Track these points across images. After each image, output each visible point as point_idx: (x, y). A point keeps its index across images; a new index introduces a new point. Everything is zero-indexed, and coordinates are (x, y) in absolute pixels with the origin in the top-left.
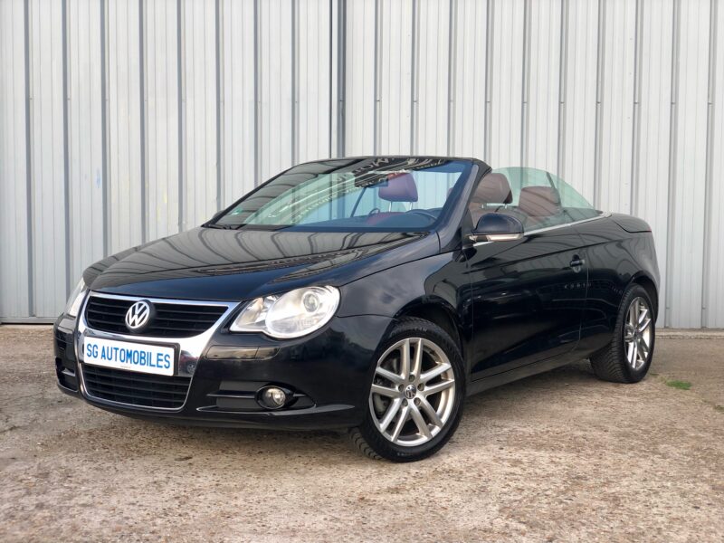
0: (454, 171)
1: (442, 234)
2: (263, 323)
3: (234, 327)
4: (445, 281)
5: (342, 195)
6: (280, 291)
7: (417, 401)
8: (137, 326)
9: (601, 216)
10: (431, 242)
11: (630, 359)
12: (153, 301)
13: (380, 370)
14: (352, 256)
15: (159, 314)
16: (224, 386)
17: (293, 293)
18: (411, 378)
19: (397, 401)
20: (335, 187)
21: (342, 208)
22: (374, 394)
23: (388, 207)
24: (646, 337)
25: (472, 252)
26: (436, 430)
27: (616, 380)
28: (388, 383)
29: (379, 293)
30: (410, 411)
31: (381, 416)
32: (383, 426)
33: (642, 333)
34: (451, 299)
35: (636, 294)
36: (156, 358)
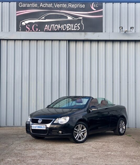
0: (88, 99)
1: (85, 109)
2: (58, 122)
3: (54, 122)
4: (86, 117)
5: (69, 102)
6: (61, 117)
7: (81, 134)
8: (40, 122)
9: (115, 106)
10: (83, 110)
11: (120, 131)
12: (42, 119)
13: (75, 129)
14: (71, 112)
15: (43, 121)
16: (53, 131)
17: (63, 118)
18: (80, 130)
19: (78, 134)
20: (67, 101)
21: (69, 105)
22: (74, 133)
23: (77, 104)
24: (124, 128)
25: (90, 112)
26: (84, 139)
27: (118, 135)
28: (76, 131)
29: (74, 118)
30: (80, 135)
31: (75, 136)
32: (76, 138)
33: (123, 127)
34: (87, 119)
35: (121, 119)
36: (43, 127)
